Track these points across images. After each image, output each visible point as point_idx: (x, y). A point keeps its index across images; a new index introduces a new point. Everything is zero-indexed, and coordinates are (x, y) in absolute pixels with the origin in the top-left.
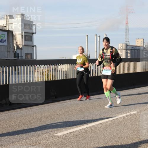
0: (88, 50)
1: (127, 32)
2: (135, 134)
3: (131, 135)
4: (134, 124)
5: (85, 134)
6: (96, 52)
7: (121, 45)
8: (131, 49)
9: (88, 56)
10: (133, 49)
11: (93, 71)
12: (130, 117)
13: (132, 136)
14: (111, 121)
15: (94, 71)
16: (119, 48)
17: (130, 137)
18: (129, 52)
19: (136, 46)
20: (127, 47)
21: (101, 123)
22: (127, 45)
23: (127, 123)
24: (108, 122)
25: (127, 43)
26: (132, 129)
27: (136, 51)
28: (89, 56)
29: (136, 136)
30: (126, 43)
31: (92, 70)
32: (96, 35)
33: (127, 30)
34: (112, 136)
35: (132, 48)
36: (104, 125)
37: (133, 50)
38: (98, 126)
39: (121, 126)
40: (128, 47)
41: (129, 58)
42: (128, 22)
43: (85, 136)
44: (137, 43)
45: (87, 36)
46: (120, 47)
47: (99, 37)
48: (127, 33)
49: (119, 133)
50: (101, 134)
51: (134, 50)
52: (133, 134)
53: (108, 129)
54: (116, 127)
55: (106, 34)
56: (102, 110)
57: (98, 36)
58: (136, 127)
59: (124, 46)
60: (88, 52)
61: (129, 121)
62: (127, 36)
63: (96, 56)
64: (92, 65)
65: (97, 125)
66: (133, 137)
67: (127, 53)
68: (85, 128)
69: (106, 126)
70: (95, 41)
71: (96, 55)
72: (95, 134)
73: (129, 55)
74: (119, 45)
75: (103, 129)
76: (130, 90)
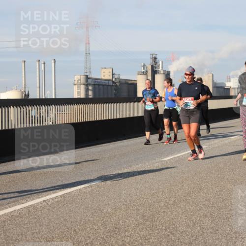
0: (25, 85)
1: (88, 57)
2: (97, 215)
3: (91, 216)
4: (96, 201)
5: (18, 220)
6: (39, 87)
7: (79, 77)
8: (93, 84)
9: (25, 95)
10: (97, 84)
11: (33, 119)
12: (91, 189)
13: (92, 219)
14: (61, 196)
15: (35, 119)
16: (76, 82)
17: (89, 220)
18: (90, 88)
19: (102, 80)
20: (87, 81)
21: (44, 201)
22: (87, 78)
23: (85, 199)
24: (55, 198)
25: (87, 74)
26: (92, 207)
27: (101, 87)
28: (27, 94)
29: (98, 218)
30: (85, 74)
31: (32, 117)
32: (39, 61)
33: (88, 54)
34: (62, 219)
35: (96, 82)
36: (49, 203)
37: (97, 86)
38: (40, 205)
39: (76, 204)
40: (89, 81)
41: (90, 97)
42: (89, 41)
43: (18, 221)
44: (103, 74)
45: (25, 61)
46: (76, 80)
47: (44, 63)
48: (88, 59)
49: (72, 214)
50: (44, 218)
51: (99, 85)
52: (94, 216)
53: (55, 209)
54: (67, 206)
55: (54, 60)
56: (46, 180)
57: (42, 62)
58: (99, 205)
59: (83, 80)
60: (25, 88)
61: (89, 196)
62: (88, 64)
63: (38, 95)
64: (32, 108)
65: (38, 203)
66: (94, 220)
67: (87, 90)
68: (19, 210)
69: (52, 204)
70: (38, 70)
71: (38, 92)
72: (35, 218)
73: (90, 93)
74: (76, 77)
75: (48, 210)
76: (91, 147)
